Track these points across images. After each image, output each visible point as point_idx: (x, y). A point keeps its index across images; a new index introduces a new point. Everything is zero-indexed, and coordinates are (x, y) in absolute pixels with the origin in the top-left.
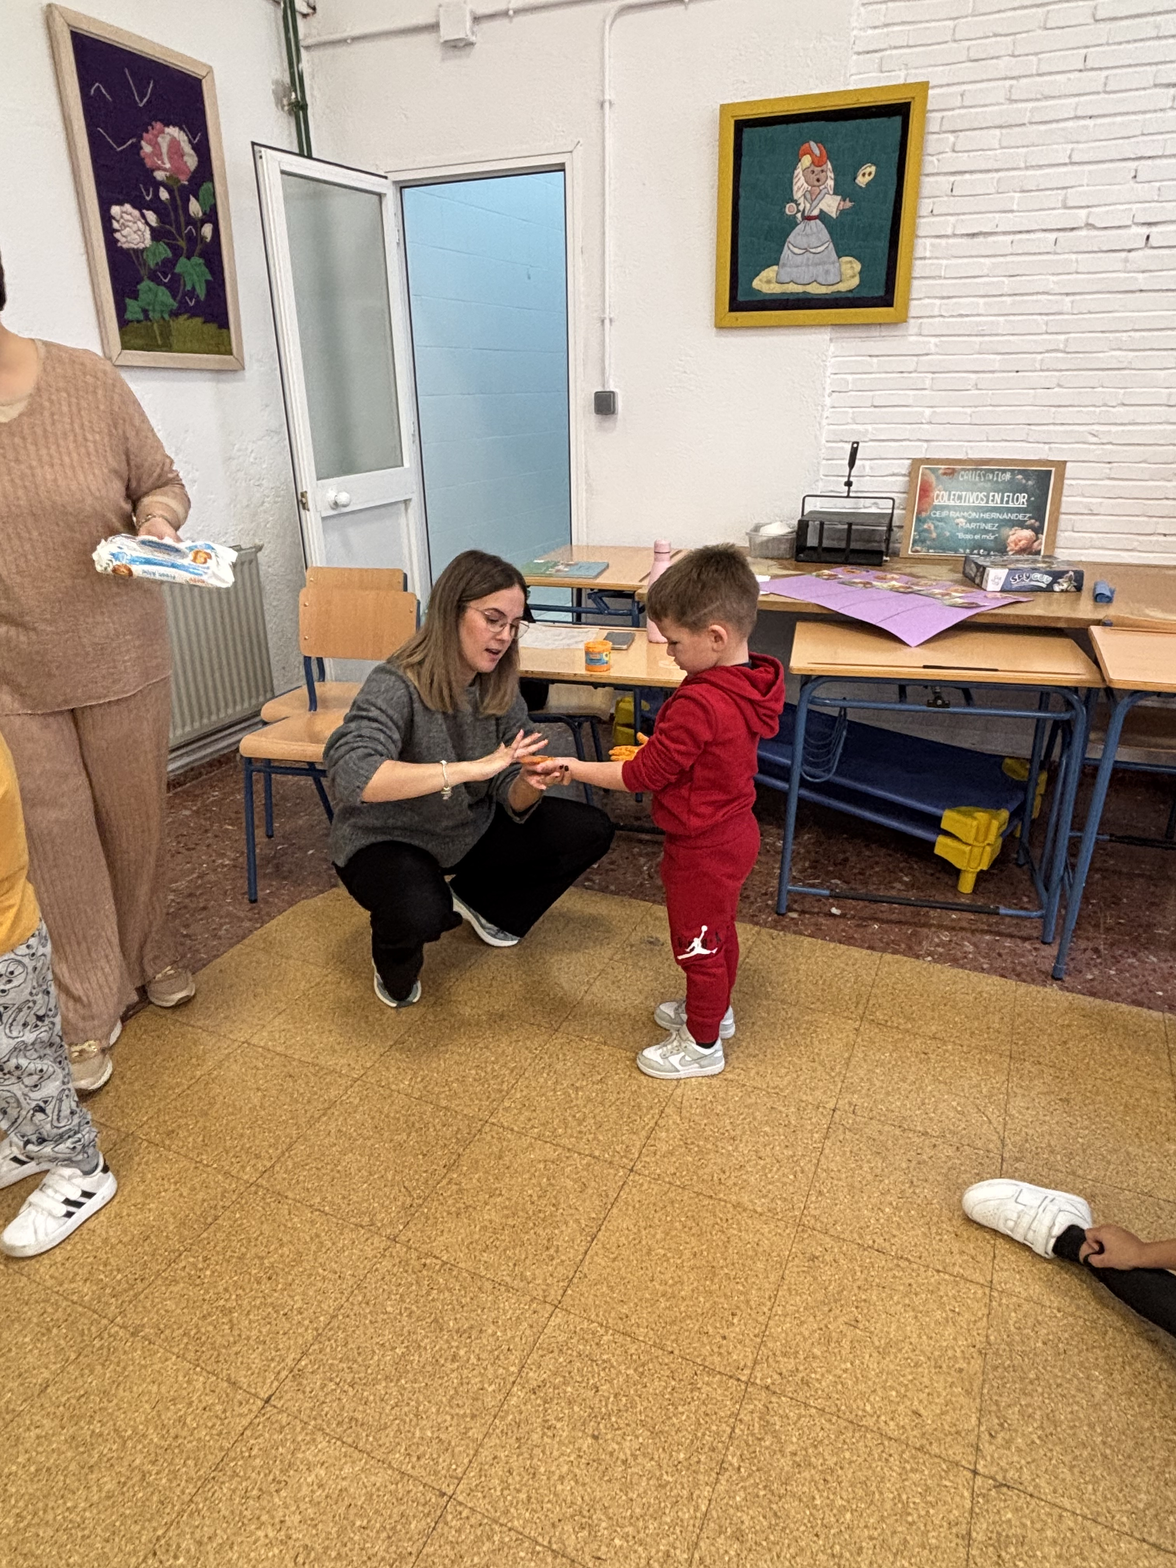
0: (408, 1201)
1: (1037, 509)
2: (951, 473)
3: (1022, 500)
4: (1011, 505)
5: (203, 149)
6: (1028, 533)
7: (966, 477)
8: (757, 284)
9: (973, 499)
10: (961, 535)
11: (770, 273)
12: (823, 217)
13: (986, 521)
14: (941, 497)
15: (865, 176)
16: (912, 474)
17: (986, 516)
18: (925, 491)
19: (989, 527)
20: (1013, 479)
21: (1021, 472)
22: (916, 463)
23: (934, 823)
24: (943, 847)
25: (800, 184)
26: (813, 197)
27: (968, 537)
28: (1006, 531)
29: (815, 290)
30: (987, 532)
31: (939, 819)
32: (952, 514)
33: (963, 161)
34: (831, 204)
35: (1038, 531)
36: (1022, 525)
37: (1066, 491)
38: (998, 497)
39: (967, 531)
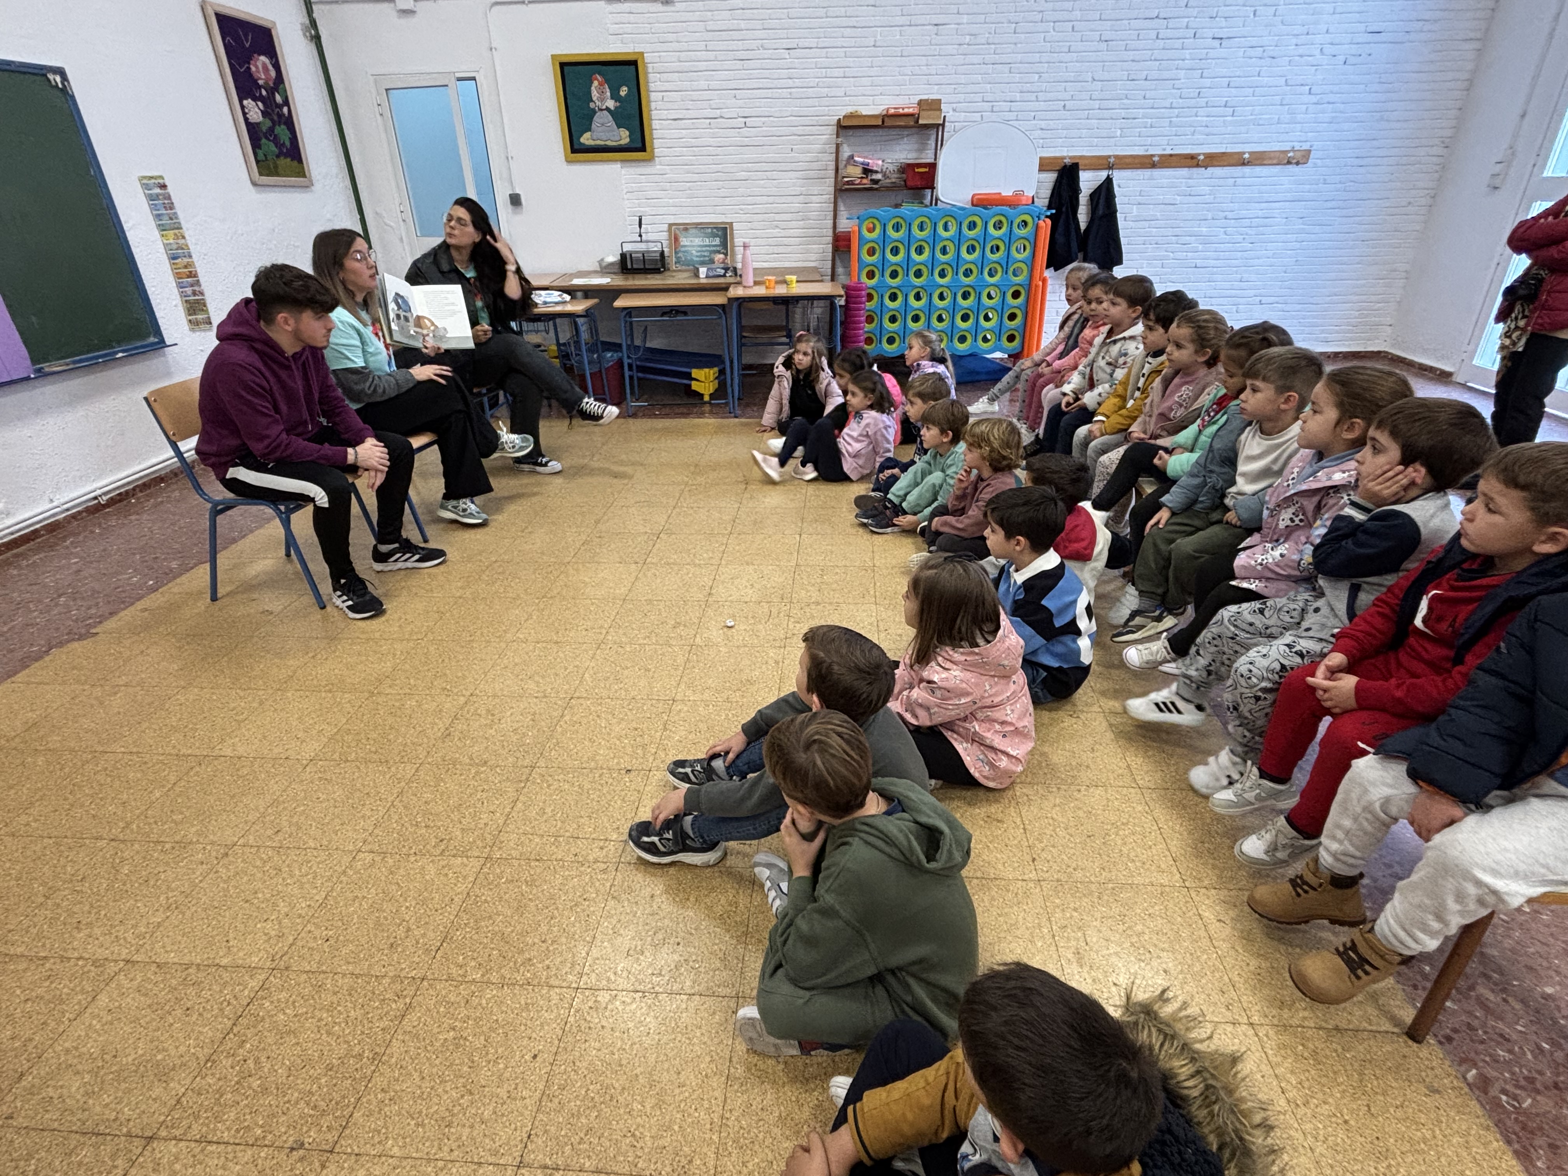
1: (724, 244)
2: (686, 229)
3: (717, 241)
4: (713, 243)
5: (277, 66)
6: (722, 256)
7: (692, 231)
8: (582, 140)
9: (697, 241)
11: (587, 135)
12: (608, 109)
13: (704, 251)
14: (684, 241)
15: (624, 91)
16: (669, 230)
17: (704, 249)
18: (676, 239)
19: (706, 254)
20: (712, 231)
21: (715, 228)
22: (670, 225)
23: (689, 376)
24: (695, 386)
25: (595, 94)
26: (602, 100)
28: (713, 255)
29: (609, 143)
31: (690, 374)
32: (690, 249)
33: (667, 86)
34: (611, 104)
35: (726, 254)
36: (719, 252)
37: (736, 236)
38: (707, 240)
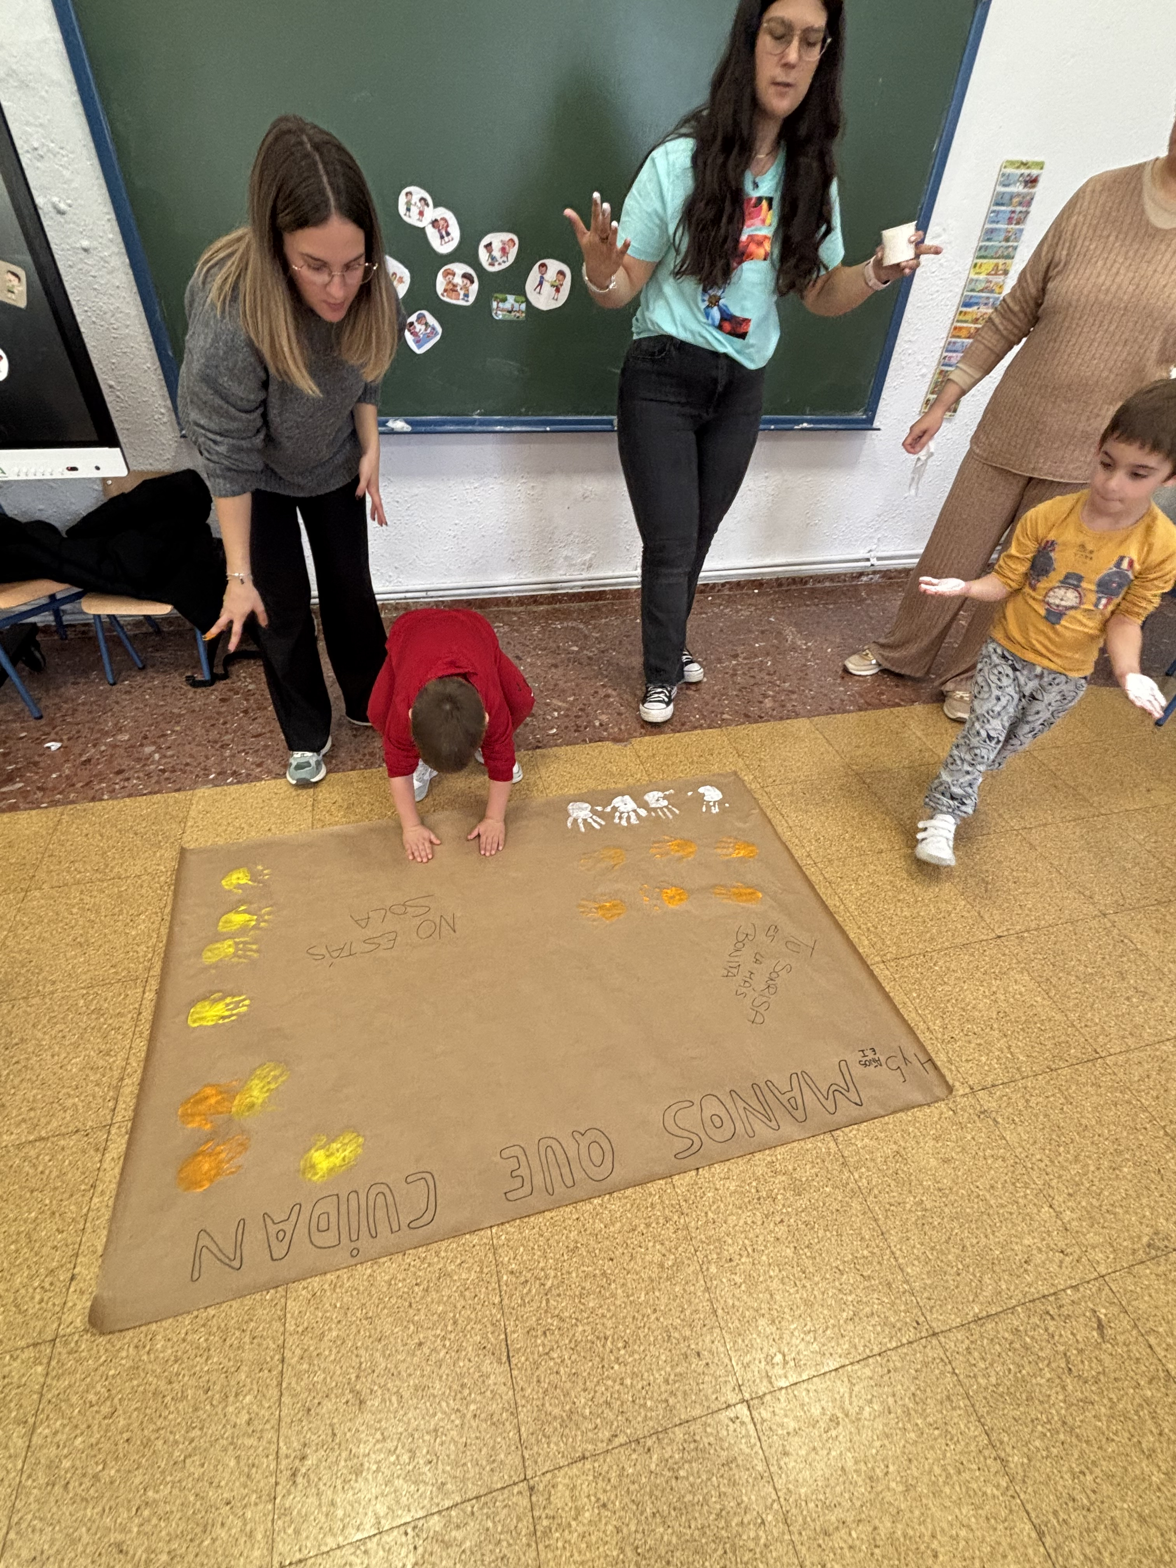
0: (1121, 902)
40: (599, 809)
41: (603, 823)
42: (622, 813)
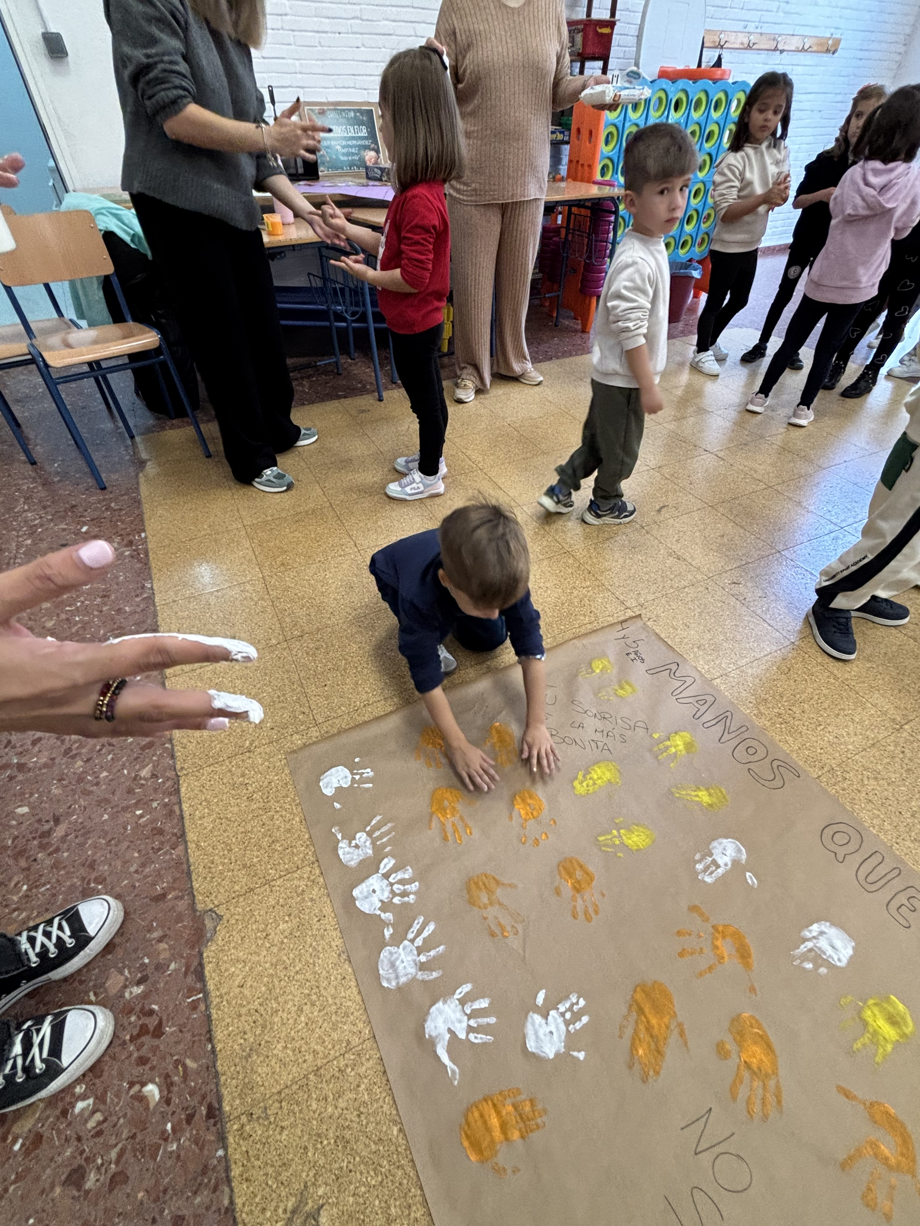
1: (372, 135)
2: (323, 112)
3: (364, 131)
4: (360, 135)
6: (373, 153)
10: (342, 158)
13: (351, 147)
17: (350, 143)
19: (353, 151)
20: (355, 116)
21: (359, 111)
27: (345, 158)
30: (353, 154)
32: (333, 143)
35: (378, 151)
38: (352, 129)
39: (344, 154)
40: (388, 933)
41: (421, 919)
42: (394, 894)
